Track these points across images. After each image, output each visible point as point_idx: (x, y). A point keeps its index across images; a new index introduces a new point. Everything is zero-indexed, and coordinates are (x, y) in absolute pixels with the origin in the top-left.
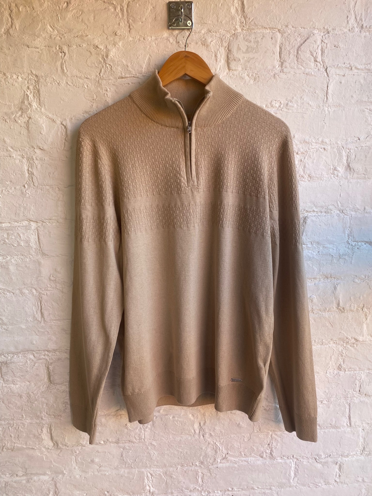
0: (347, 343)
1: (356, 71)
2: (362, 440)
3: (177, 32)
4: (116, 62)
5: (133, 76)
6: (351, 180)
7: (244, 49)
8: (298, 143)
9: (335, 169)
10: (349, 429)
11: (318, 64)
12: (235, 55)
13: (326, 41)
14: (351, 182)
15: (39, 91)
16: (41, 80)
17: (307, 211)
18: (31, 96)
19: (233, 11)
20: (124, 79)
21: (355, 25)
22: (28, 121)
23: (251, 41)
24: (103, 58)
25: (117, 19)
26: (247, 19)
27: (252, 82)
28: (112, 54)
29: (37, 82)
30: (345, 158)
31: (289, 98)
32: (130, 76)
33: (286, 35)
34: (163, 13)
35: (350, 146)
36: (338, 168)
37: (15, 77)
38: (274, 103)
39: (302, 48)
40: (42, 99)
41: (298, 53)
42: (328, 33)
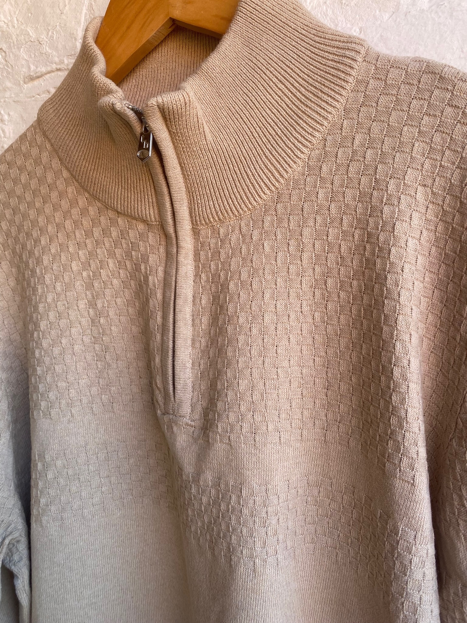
4: (14, 37)
5: (54, 66)
20: (37, 80)
32: (49, 69)
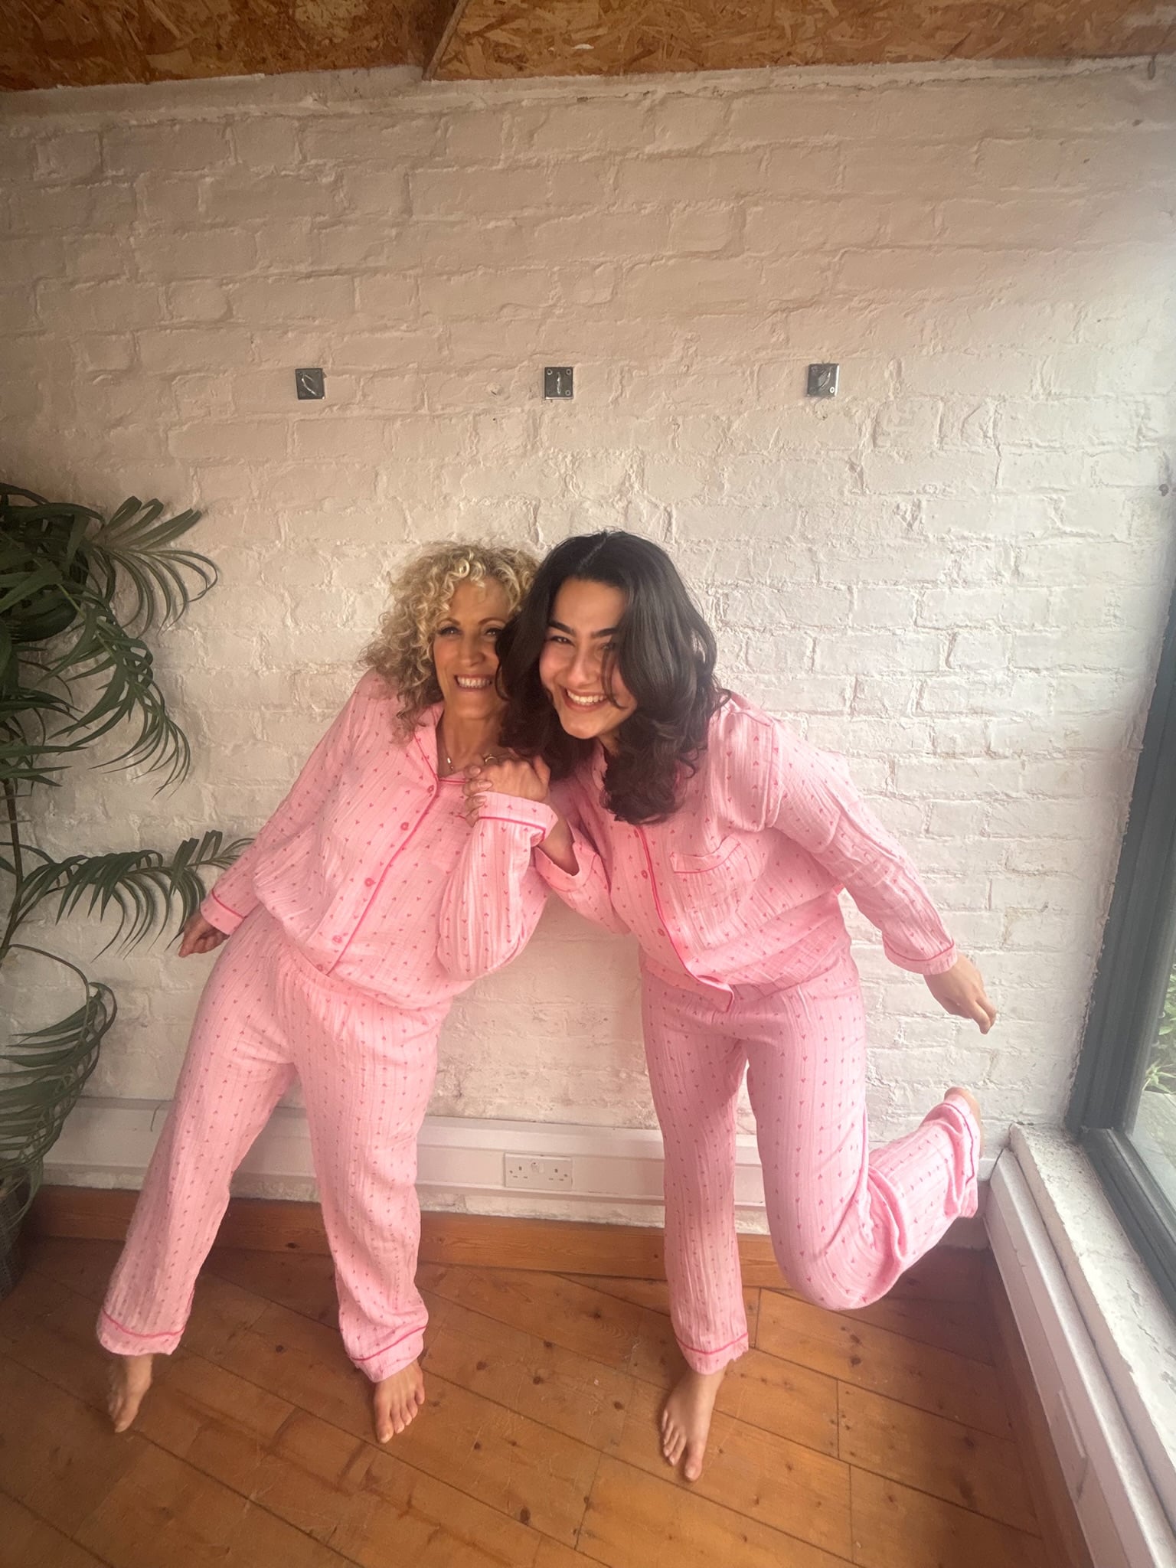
0: (996, 800)
1: (1037, 449)
2: (1003, 929)
3: (814, 400)
6: (1019, 589)
7: (896, 421)
8: (953, 538)
9: (999, 574)
10: (986, 914)
11: (988, 440)
12: (885, 428)
13: (1001, 412)
14: (1018, 591)
15: (643, 470)
16: (648, 457)
17: (958, 626)
18: (633, 476)
19: (887, 374)
21: (1041, 391)
22: (627, 506)
23: (905, 412)
24: (723, 430)
25: (745, 385)
26: (903, 385)
27: (902, 461)
28: (735, 426)
29: (643, 459)
30: (1012, 560)
31: (947, 483)
33: (950, 404)
34: (801, 379)
35: (1021, 545)
36: (1003, 573)
37: (618, 453)
38: (927, 488)
39: (970, 420)
40: (646, 479)
41: (963, 426)
42: (1005, 401)
